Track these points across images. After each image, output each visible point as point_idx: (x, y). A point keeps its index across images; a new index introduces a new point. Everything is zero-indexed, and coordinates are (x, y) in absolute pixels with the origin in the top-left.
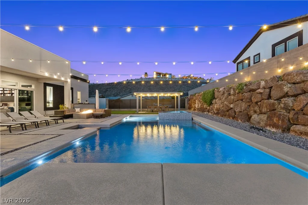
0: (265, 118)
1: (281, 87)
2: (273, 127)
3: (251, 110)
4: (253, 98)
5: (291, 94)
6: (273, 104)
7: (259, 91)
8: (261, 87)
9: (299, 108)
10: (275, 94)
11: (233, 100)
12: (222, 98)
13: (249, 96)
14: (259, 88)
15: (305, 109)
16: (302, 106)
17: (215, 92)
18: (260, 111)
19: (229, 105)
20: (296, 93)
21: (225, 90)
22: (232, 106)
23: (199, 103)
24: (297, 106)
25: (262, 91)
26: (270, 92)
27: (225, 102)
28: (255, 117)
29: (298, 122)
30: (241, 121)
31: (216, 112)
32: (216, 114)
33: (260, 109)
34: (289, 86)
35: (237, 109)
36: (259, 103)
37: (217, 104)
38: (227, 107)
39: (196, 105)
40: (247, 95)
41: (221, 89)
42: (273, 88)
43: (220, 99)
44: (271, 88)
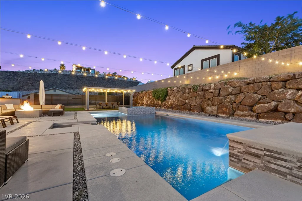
0: (216, 109)
1: (227, 89)
2: (223, 114)
3: (205, 104)
4: (207, 96)
5: (234, 93)
6: (222, 99)
7: (211, 91)
8: (212, 88)
9: (239, 101)
10: (223, 93)
11: (188, 97)
12: (177, 95)
13: (202, 95)
14: (211, 89)
15: (243, 102)
16: (241, 100)
17: (168, 90)
18: (212, 104)
19: (184, 101)
20: (237, 93)
21: (178, 89)
22: (187, 101)
23: (148, 100)
24: (238, 100)
25: (213, 91)
26: (219, 92)
27: (180, 99)
28: (209, 109)
29: (239, 110)
30: (197, 111)
31: (170, 107)
32: (170, 108)
33: (213, 103)
34: (232, 88)
35: (192, 104)
36: (211, 99)
37: (171, 100)
38: (182, 102)
39: (145, 102)
40: (201, 93)
41: (175, 88)
42: (222, 89)
43: (174, 96)
44: (220, 89)
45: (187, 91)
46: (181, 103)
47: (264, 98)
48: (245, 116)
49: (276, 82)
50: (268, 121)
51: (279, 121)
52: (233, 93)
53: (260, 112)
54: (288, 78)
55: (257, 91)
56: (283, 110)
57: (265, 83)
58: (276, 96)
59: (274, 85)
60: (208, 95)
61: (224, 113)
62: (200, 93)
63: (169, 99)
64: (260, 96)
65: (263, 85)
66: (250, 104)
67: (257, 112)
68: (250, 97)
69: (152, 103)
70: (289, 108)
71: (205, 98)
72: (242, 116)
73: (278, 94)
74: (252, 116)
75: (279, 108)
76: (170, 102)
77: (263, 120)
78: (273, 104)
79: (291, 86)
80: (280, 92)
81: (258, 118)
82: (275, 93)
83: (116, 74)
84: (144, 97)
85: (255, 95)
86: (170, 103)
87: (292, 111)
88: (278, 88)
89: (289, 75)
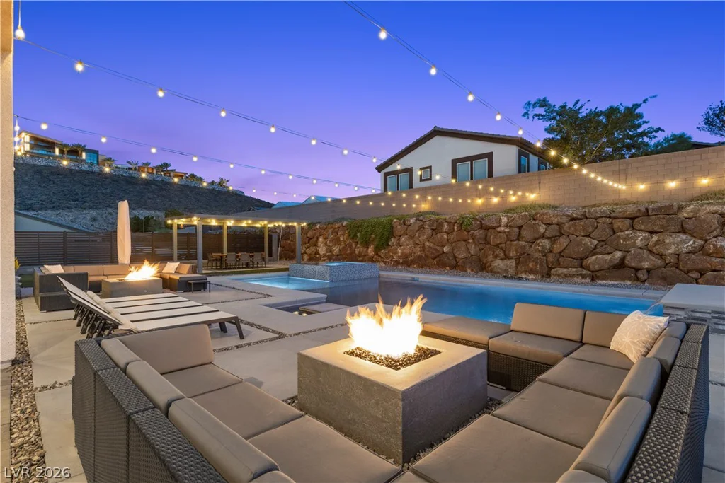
0: (514, 264)
1: (535, 228)
2: (530, 274)
3: (490, 255)
5: (548, 236)
6: (525, 246)
7: (501, 229)
8: (503, 224)
9: (559, 251)
10: (527, 234)
11: (448, 240)
12: (419, 237)
13: (483, 237)
14: (500, 226)
15: (567, 251)
16: (562, 248)
17: (394, 225)
18: (505, 255)
19: (438, 248)
20: (554, 235)
21: (422, 223)
22: (446, 249)
23: (331, 245)
24: (557, 248)
25: (507, 230)
26: (520, 232)
27: (427, 244)
28: (499, 264)
29: (559, 265)
30: (472, 270)
31: (401, 261)
32: (402, 264)
33: (507, 252)
34: (544, 226)
35: (459, 255)
36: (503, 245)
37: (403, 247)
38: (434, 252)
39: (322, 250)
40: (479, 233)
41: (412, 221)
42: (524, 227)
43: (412, 237)
44: (520, 227)
45: (446, 227)
46: (432, 253)
47: (602, 246)
48: (572, 276)
49: (620, 220)
50: (610, 283)
51: (628, 283)
52: (548, 234)
53: (598, 269)
54: (638, 215)
55: (591, 233)
56: (633, 265)
57: (603, 219)
58: (622, 241)
59: (617, 224)
60: (495, 237)
61: (531, 272)
62: (476, 233)
63: (399, 245)
64: (596, 242)
65: (598, 223)
66: (580, 256)
67: (593, 269)
68: (579, 244)
69: (348, 252)
70: (641, 262)
71: (489, 243)
72: (566, 276)
73: (624, 240)
74: (584, 276)
75: (626, 262)
76: (400, 251)
77: (604, 282)
78: (618, 255)
79: (643, 228)
80: (628, 235)
81: (593, 279)
82: (619, 237)
83: (169, 169)
84: (318, 238)
85: (587, 239)
86: (402, 254)
87: (646, 267)
88: (624, 229)
89: (639, 210)
